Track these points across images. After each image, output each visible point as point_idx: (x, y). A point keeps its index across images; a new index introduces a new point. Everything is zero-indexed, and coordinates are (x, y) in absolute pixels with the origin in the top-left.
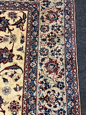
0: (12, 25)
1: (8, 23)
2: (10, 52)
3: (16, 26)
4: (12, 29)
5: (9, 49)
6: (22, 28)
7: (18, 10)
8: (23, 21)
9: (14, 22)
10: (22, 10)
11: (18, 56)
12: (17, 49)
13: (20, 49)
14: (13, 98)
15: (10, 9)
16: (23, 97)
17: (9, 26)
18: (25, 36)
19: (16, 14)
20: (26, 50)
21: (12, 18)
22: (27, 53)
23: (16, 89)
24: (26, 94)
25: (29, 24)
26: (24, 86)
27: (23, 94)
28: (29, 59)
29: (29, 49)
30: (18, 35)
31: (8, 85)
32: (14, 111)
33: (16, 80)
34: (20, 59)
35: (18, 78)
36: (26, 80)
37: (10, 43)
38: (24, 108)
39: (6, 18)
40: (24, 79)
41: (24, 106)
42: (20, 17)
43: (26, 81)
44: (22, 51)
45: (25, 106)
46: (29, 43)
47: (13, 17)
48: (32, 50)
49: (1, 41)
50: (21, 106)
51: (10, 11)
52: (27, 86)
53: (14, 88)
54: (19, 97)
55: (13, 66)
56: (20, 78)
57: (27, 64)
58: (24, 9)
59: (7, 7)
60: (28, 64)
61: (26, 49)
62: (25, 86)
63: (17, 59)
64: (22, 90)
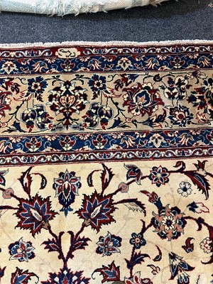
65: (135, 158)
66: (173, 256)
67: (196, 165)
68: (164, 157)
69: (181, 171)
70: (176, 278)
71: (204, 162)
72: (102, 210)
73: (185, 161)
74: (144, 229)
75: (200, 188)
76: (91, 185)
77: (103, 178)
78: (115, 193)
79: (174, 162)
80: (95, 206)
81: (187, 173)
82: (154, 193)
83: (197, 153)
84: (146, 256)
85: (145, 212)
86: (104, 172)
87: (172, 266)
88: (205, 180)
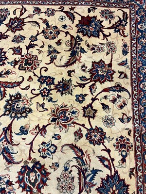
0: (108, 28)
1: (101, 25)
2: (108, 67)
3: (114, 29)
4: (108, 34)
5: (107, 62)
6: (123, 33)
7: (115, 7)
8: (124, 23)
9: (110, 24)
10: (120, 7)
11: (121, 73)
12: (118, 63)
13: (123, 64)
14: (120, 132)
15: (102, 5)
16: (135, 132)
17: (103, 30)
18: (129, 44)
19: (113, 12)
20: (131, 65)
21: (106, 18)
22: (134, 69)
23: (122, 120)
24: (138, 127)
25: (133, 27)
26: (134, 116)
27: (135, 128)
28: (137, 77)
29: (136, 63)
30: (118, 43)
31: (110, 114)
32: (124, 151)
33: (121, 107)
34: (124, 78)
35: (123, 105)
36: (137, 107)
37: (107, 54)
38: (138, 147)
39: (98, 18)
40: (133, 106)
41: (137, 144)
42: (119, 17)
43: (136, 109)
44: (126, 66)
45: (139, 144)
46: (136, 54)
47: (108, 17)
48: (141, 65)
49: (94, 51)
50: (133, 144)
51: (103, 9)
52: (138, 116)
53: (119, 119)
54: (128, 131)
55: (115, 87)
56: (126, 105)
57: (135, 85)
58: (123, 6)
59: (97, 3)
60: (137, 86)
61: (132, 63)
62: (136, 117)
63: (119, 77)
64: (131, 121)
65: (39, 4)
66: (50, 46)
67: (70, 8)
68: (54, 4)
69: (62, 11)
70: (50, 56)
71: (74, 7)
72: (18, 25)
73: (64, 6)
74: (38, 34)
75: (70, 18)
76: (14, 14)
77: (21, 11)
78: (26, 18)
79: (59, 6)
80: (15, 22)
81: (65, 12)
82: (46, 19)
83: (72, 3)
84: (36, 45)
85: (39, 27)
86: (22, 9)
87: (49, 51)
88: (73, 15)
